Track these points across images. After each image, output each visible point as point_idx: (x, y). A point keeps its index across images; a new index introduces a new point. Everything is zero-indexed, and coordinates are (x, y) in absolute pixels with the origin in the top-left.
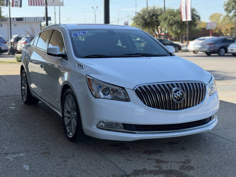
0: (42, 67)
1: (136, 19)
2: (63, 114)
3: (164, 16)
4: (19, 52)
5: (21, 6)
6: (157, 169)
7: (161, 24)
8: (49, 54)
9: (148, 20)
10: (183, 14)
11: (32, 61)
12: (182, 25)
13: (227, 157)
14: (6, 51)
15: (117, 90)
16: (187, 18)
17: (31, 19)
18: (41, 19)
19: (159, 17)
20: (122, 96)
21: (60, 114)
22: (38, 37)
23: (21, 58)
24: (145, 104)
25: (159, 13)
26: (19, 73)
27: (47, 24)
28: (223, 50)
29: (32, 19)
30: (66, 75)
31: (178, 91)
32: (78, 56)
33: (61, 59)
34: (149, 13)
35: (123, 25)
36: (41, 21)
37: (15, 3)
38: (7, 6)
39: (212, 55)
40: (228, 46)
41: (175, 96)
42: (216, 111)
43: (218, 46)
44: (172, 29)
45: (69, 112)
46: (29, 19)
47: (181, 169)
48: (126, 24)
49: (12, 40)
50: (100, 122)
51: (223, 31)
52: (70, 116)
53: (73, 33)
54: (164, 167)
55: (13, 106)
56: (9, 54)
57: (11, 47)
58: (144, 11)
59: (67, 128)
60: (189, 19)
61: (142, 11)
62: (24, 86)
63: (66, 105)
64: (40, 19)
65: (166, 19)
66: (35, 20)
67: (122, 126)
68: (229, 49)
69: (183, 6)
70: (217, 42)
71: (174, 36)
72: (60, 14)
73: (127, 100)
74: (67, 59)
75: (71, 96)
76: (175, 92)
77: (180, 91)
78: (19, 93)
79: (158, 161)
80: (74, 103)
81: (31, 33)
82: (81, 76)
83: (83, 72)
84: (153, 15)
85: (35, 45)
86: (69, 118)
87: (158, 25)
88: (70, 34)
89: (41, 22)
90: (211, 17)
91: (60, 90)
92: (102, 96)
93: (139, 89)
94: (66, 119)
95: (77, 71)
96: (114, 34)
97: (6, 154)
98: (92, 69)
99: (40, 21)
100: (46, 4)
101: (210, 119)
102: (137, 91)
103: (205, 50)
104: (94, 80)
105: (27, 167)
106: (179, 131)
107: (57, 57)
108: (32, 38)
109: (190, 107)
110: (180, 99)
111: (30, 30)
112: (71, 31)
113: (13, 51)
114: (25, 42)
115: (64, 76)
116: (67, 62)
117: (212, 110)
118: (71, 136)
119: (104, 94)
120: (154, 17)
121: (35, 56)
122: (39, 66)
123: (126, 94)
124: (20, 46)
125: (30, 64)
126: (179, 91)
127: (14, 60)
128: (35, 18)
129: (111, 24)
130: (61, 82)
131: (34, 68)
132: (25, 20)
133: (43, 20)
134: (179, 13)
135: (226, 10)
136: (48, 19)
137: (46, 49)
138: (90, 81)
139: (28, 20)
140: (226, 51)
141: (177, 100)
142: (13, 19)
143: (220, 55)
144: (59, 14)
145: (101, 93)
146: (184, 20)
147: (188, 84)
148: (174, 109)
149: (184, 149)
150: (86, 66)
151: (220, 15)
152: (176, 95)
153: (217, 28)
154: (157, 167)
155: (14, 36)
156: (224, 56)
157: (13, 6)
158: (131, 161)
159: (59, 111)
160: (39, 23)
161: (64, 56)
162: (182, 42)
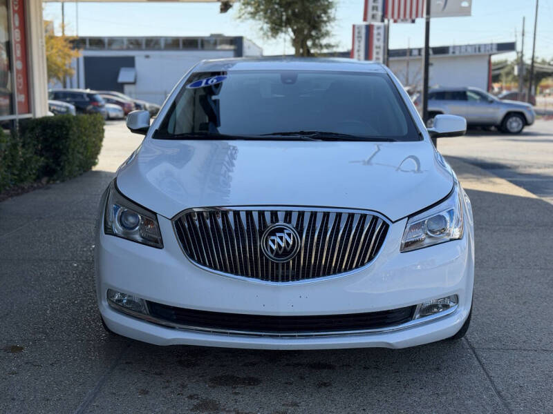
17: (466, 50)
18: (492, 49)
24: (193, 258)
29: (469, 49)
31: (281, 230)
36: (490, 52)
41: (270, 243)
46: (463, 50)
64: (488, 48)
66: (475, 51)
72: (535, 34)
77: (286, 231)
89: (490, 55)
99: (487, 53)
126: (283, 232)
128: (477, 47)
132: (454, 53)
133: (495, 51)
139: (460, 52)
141: (277, 255)
144: (533, 36)
152: (273, 241)
160: (487, 58)
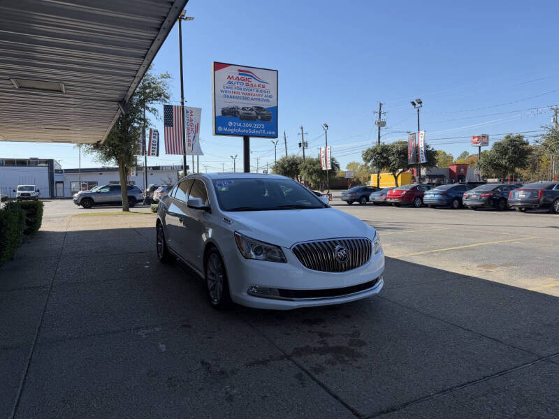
0: (181, 220)
1: (275, 168)
2: (206, 277)
3: (303, 164)
4: (156, 202)
5: (158, 155)
6: (323, 345)
7: (302, 172)
8: (189, 206)
9: (288, 169)
10: (323, 163)
11: (169, 213)
12: (321, 173)
13: (399, 326)
14: (141, 201)
15: (270, 249)
16: (326, 167)
17: (168, 168)
18: (179, 168)
19: (299, 166)
20: (277, 256)
21: (202, 275)
22: (176, 188)
23: (158, 208)
24: (305, 265)
25: (298, 161)
26: (154, 225)
27: (186, 174)
28: (364, 199)
30: (210, 231)
31: (342, 249)
32: (223, 209)
33: (203, 213)
34: (288, 161)
35: (262, 173)
37: (151, 152)
38: (143, 155)
39: (354, 203)
40: (369, 195)
41: (339, 255)
42: (382, 271)
43: (359, 194)
44: (312, 178)
45: (212, 274)
47: (350, 345)
48: (265, 172)
49: (148, 190)
50: (252, 287)
51: (361, 180)
52: (214, 279)
53: (218, 183)
54: (331, 342)
55: (147, 264)
56: (144, 204)
57: (147, 197)
58: (283, 160)
59: (211, 293)
60: (329, 168)
61: (281, 160)
62: (161, 242)
63: (211, 267)
65: (306, 168)
67: (278, 292)
68: (370, 197)
69: (323, 154)
70: (358, 191)
71: (313, 185)
73: (283, 261)
74: (211, 213)
75: (216, 256)
76: (339, 251)
77: (344, 249)
78: (155, 248)
79: (321, 335)
80: (220, 265)
81: (168, 183)
82: (228, 232)
83: (231, 228)
84: (293, 164)
85: (173, 196)
86: (213, 281)
87: (298, 174)
88: (214, 184)
90: (349, 166)
91: (203, 248)
92: (254, 256)
93: (297, 248)
94: (209, 282)
95: (222, 226)
96: (263, 183)
97: (138, 329)
98: (240, 224)
99: (177, 170)
100: (185, 152)
101: (377, 280)
102: (295, 251)
103: (347, 198)
104: (244, 237)
105: (163, 347)
106: (344, 297)
107: (199, 210)
108: (170, 188)
109: (359, 266)
110: (345, 259)
111: (167, 179)
112: (214, 181)
113: (149, 201)
114: (162, 192)
115: (207, 233)
116: (211, 216)
117: (378, 269)
118: (215, 303)
119: (256, 254)
120: (294, 166)
121: (173, 208)
122: (177, 219)
123: (282, 253)
124: (156, 196)
125: (167, 216)
127: (149, 210)
128: (173, 167)
129: (251, 172)
130: (204, 238)
131: (171, 221)
132: (162, 169)
133: (181, 169)
134: (319, 162)
135: (365, 159)
136: (186, 167)
137: (186, 201)
138: (239, 239)
139: (165, 169)
140: (368, 200)
141: (342, 260)
142: (150, 167)
143: (361, 204)
145: (252, 253)
146: (324, 168)
147: (352, 240)
148: (337, 271)
149: (348, 316)
150: (234, 221)
151: (358, 164)
153: (355, 177)
154: (321, 343)
155: (150, 185)
156: (365, 205)
157: (149, 155)
158: (289, 334)
159: (201, 271)
160: (177, 172)
161: (208, 210)
162: (322, 191)
